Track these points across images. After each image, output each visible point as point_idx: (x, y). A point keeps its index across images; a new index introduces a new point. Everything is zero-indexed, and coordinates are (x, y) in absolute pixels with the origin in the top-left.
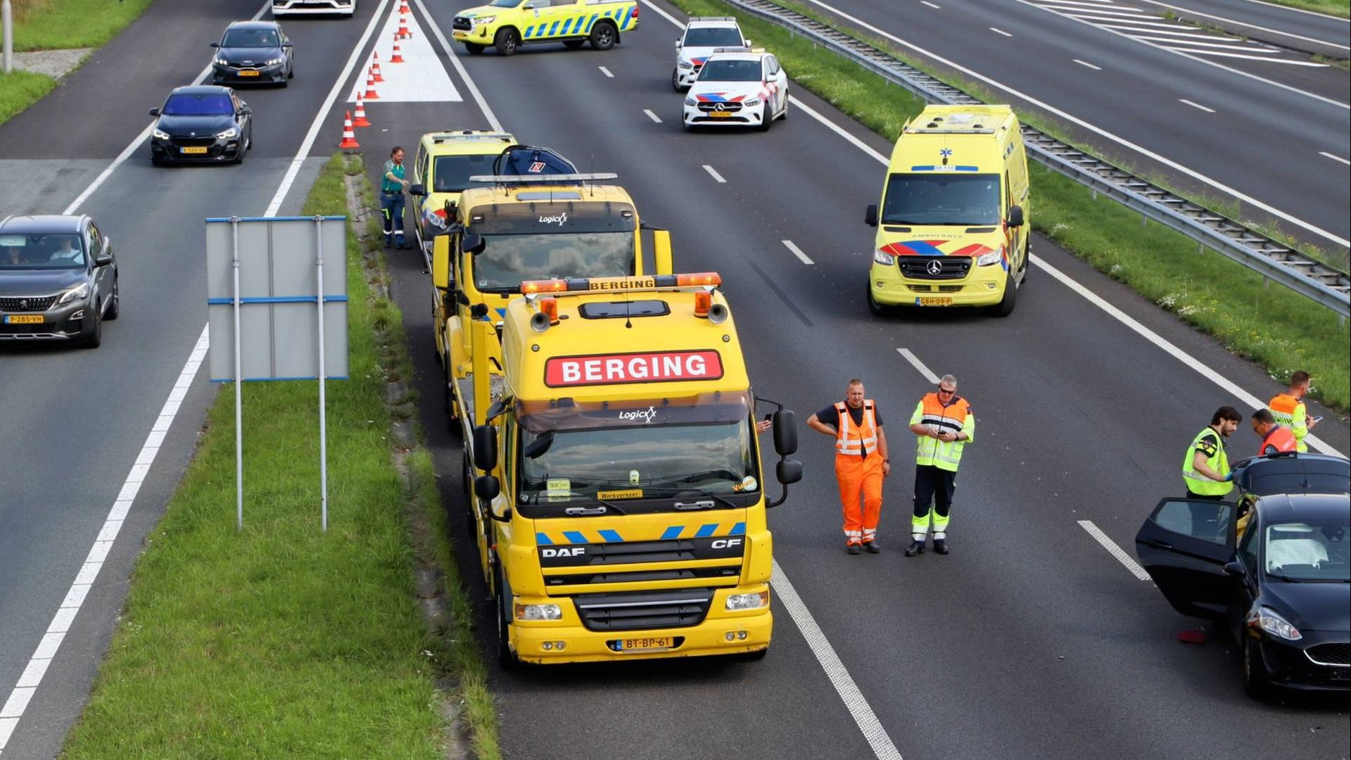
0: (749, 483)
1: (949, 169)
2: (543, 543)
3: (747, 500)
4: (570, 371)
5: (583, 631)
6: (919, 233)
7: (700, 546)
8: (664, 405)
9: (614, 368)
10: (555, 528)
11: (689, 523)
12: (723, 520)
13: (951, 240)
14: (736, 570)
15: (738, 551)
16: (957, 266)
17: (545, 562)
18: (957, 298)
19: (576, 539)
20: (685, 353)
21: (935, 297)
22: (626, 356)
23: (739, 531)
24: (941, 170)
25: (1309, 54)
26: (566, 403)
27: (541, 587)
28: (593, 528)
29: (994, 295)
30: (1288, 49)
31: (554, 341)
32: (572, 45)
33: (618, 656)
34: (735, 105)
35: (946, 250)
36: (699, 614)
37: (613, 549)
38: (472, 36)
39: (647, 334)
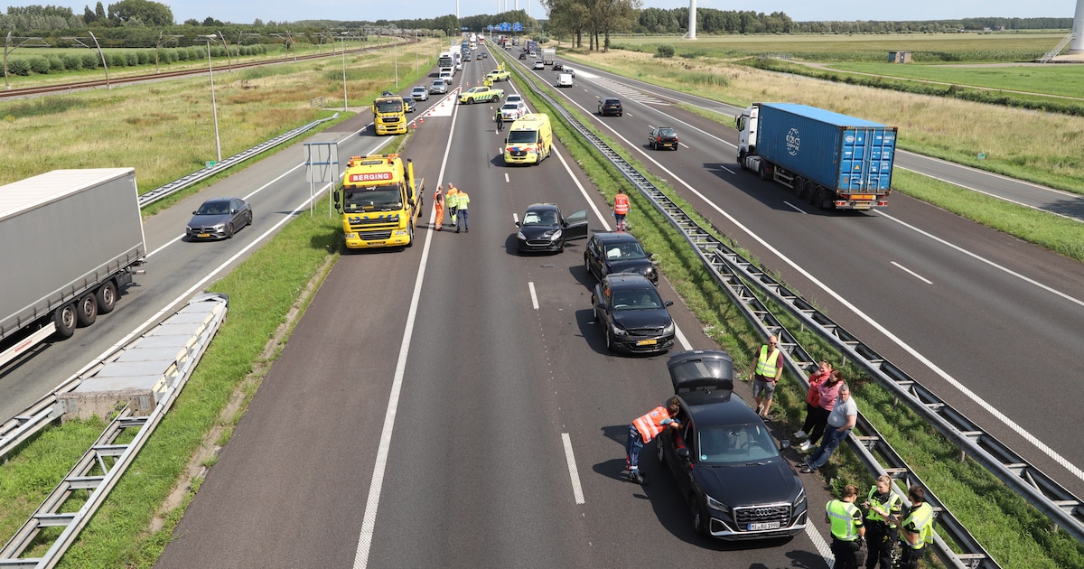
0: (400, 204)
1: (525, 130)
2: (350, 219)
3: (400, 209)
4: (355, 178)
5: (361, 241)
6: (516, 145)
7: (388, 219)
8: (378, 186)
9: (366, 177)
10: (353, 216)
11: (385, 214)
12: (393, 213)
13: (522, 146)
14: (397, 225)
15: (397, 221)
16: (524, 153)
17: (351, 224)
18: (524, 161)
19: (358, 218)
20: (383, 173)
21: (519, 161)
22: (369, 174)
23: (397, 216)
24: (522, 130)
25: (667, 101)
26: (354, 186)
27: (350, 230)
28: (362, 216)
29: (535, 160)
30: (664, 100)
31: (352, 171)
32: (488, 101)
33: (370, 246)
34: (510, 115)
35: (521, 149)
36: (389, 237)
37: (367, 221)
38: (462, 100)
39: (375, 169)
